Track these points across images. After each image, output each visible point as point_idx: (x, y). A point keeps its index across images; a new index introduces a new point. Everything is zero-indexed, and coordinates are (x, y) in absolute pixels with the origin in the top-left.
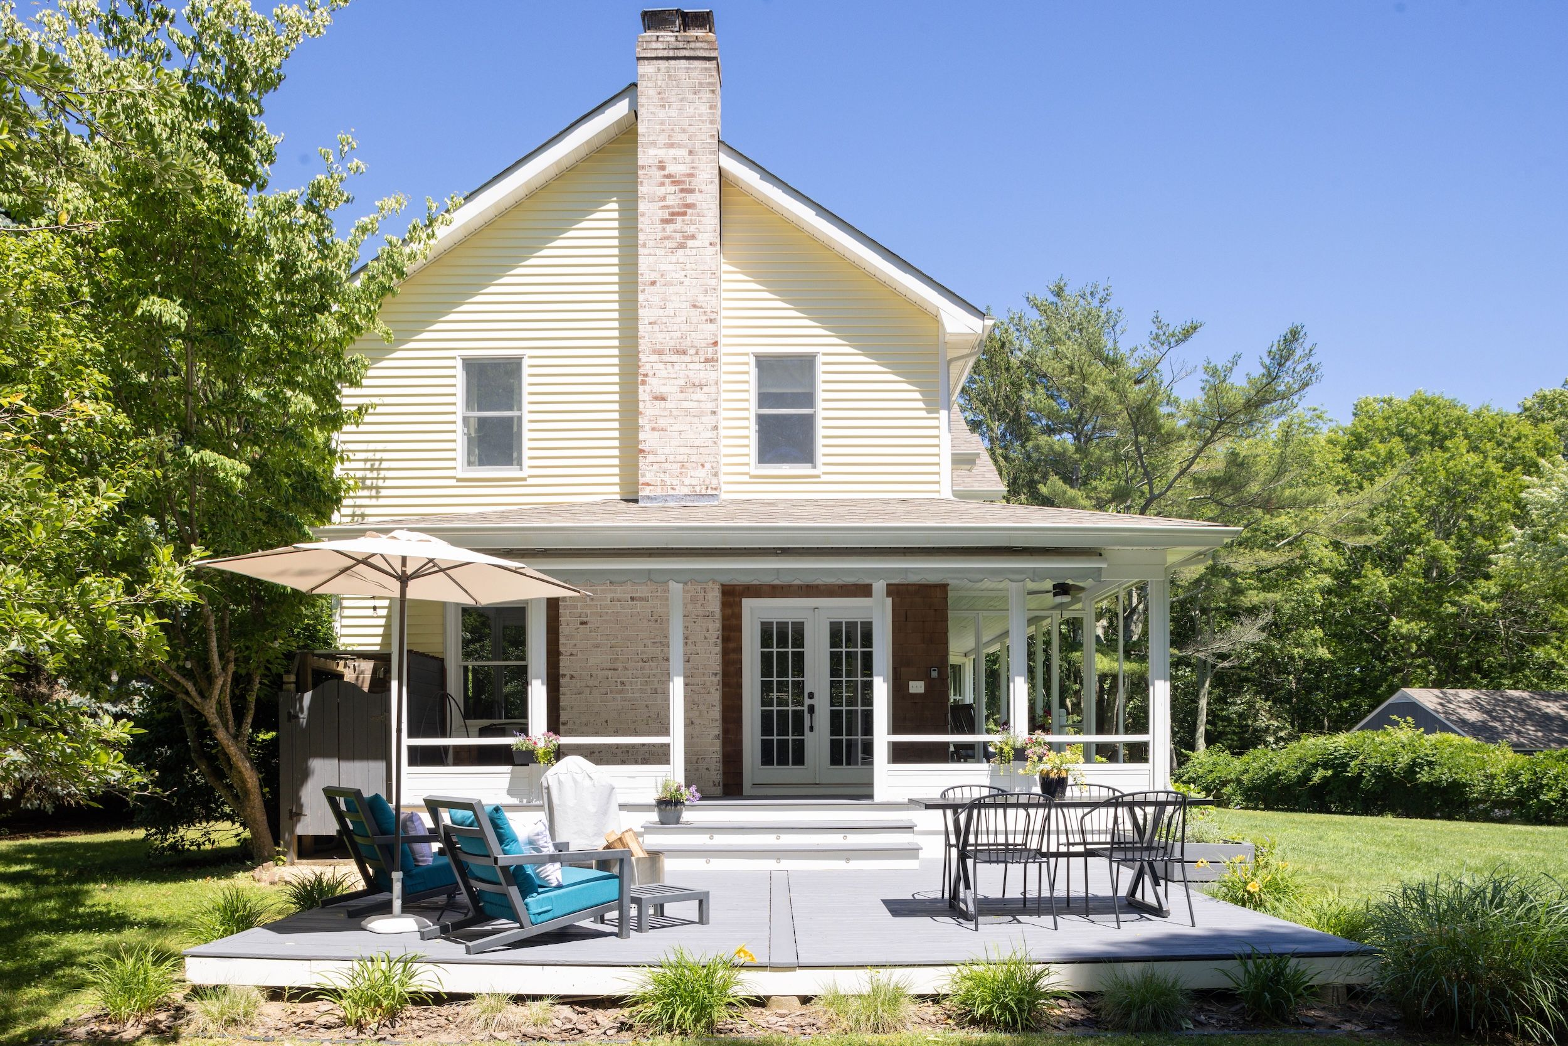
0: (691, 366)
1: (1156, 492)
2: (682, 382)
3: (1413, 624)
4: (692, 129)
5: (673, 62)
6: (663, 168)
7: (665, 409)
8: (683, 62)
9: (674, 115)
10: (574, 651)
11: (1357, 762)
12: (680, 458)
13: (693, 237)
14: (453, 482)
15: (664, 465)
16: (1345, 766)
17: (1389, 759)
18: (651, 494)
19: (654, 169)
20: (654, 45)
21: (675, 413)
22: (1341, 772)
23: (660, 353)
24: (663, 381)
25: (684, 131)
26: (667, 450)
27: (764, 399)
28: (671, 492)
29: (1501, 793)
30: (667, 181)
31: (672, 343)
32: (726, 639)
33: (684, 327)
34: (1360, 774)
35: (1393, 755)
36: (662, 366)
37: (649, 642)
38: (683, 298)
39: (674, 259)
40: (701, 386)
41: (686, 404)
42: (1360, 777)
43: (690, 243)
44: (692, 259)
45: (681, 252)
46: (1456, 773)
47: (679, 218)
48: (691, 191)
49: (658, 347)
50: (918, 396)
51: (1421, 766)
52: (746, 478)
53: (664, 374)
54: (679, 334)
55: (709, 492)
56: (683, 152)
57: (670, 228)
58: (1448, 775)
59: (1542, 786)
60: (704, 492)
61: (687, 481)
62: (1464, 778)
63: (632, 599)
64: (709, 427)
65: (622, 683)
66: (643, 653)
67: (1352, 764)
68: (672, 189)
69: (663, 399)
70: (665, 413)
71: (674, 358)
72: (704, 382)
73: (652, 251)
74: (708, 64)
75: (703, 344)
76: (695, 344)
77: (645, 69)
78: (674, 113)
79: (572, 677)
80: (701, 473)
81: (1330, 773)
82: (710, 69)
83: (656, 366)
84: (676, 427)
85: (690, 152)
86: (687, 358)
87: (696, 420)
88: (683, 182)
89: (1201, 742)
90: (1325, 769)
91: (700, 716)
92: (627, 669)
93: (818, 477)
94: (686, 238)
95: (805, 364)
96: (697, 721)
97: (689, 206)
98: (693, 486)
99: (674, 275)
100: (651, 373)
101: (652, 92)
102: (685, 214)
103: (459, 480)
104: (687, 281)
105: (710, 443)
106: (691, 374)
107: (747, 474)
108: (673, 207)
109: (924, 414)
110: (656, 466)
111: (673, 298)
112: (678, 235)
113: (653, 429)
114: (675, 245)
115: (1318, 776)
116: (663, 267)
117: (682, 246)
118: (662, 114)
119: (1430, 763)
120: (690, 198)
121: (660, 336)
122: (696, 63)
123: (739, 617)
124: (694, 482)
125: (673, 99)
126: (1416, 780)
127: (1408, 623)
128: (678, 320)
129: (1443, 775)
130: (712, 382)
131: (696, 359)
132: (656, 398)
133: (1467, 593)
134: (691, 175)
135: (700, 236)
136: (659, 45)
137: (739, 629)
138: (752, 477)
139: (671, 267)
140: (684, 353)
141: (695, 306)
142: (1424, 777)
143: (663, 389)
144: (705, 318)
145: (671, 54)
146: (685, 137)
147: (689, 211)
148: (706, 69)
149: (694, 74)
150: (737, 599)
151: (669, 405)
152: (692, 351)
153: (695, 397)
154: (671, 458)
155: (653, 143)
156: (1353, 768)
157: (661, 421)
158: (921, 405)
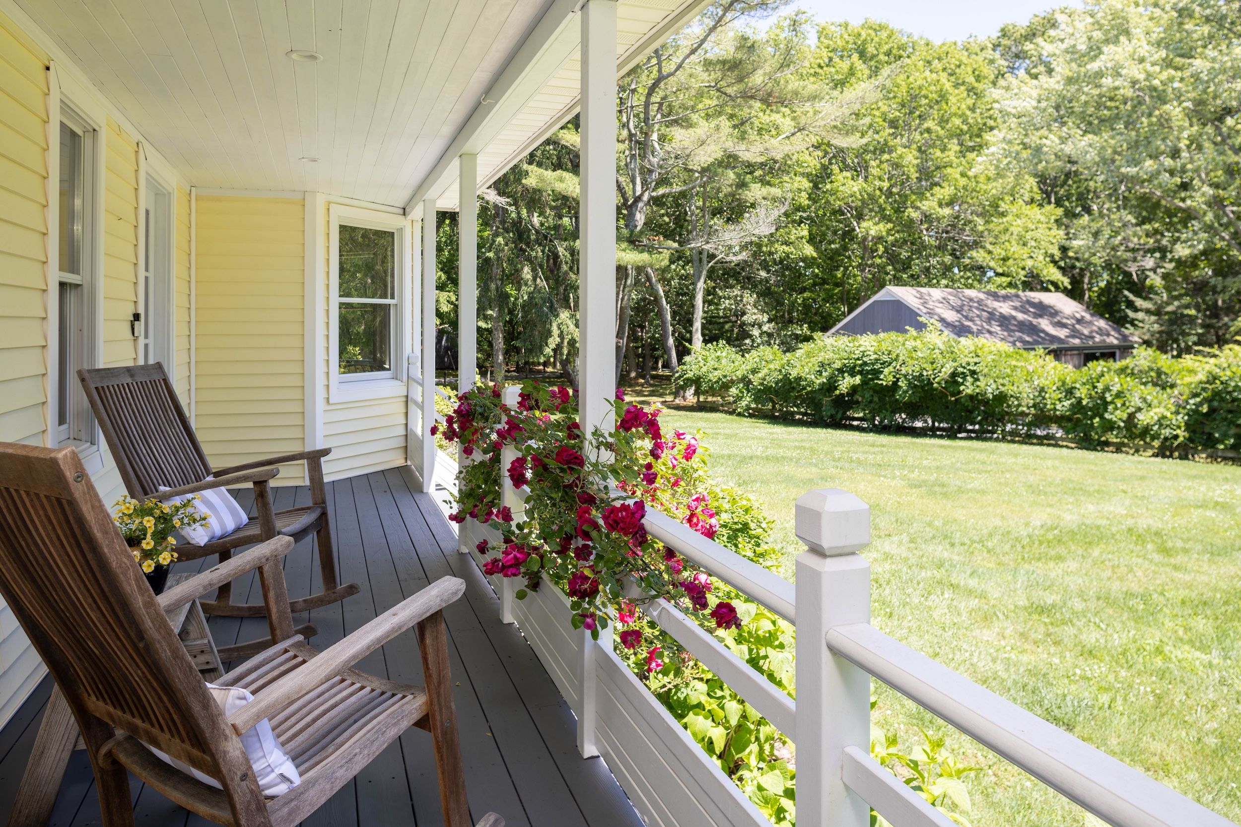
1: (666, 71)
3: (881, 225)
11: (891, 368)
16: (877, 373)
17: (928, 367)
22: (873, 379)
29: (1055, 409)
34: (895, 383)
35: (932, 363)
42: (895, 385)
46: (1003, 385)
51: (964, 376)
58: (994, 386)
59: (1106, 404)
62: (1010, 390)
67: (886, 371)
81: (858, 380)
89: (698, 338)
90: (852, 375)
115: (846, 383)
119: (973, 373)
126: (960, 392)
127: (876, 224)
129: (989, 387)
133: (927, 199)
142: (968, 388)
156: (886, 378)
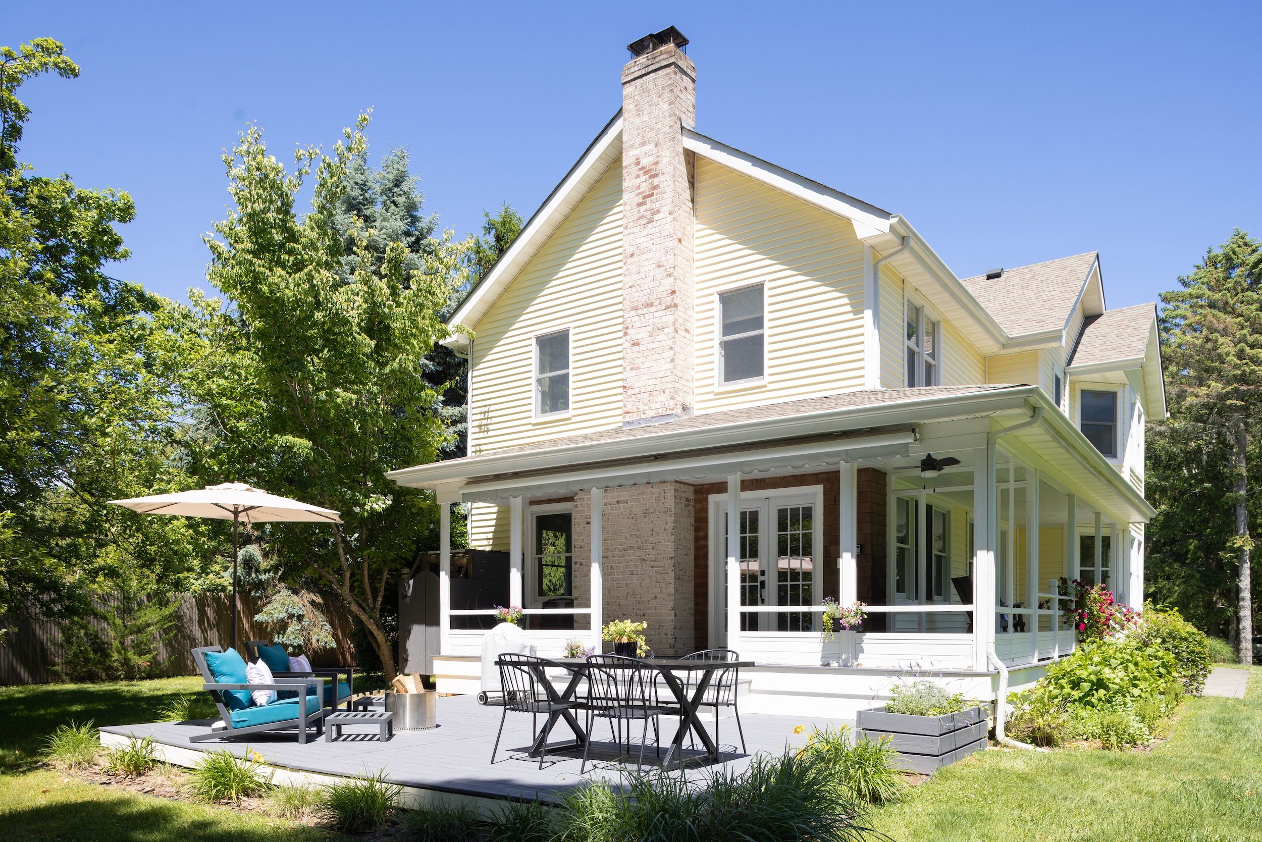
0: (656, 314)
2: (650, 328)
4: (657, 126)
5: (645, 78)
6: (638, 164)
7: (639, 351)
8: (652, 75)
9: (645, 119)
10: (583, 545)
12: (649, 389)
13: (658, 212)
14: (530, 427)
15: (639, 396)
18: (630, 420)
19: (633, 166)
20: (633, 70)
21: (646, 353)
23: (636, 309)
24: (638, 330)
25: (652, 129)
26: (640, 384)
27: (728, 328)
28: (643, 416)
30: (641, 172)
31: (644, 299)
32: (697, 530)
33: (652, 285)
36: (637, 318)
37: (628, 535)
38: (652, 262)
39: (645, 233)
40: (663, 329)
41: (653, 346)
43: (656, 217)
44: (657, 229)
45: (650, 225)
47: (649, 200)
48: (656, 176)
49: (635, 304)
50: (846, 300)
52: (712, 396)
53: (638, 324)
54: (648, 291)
55: (668, 412)
56: (652, 146)
57: (643, 208)
60: (664, 413)
61: (654, 406)
63: (618, 502)
64: (668, 360)
65: (611, 567)
66: (625, 543)
68: (643, 178)
69: (638, 344)
70: (640, 355)
71: (645, 310)
72: (665, 325)
73: (631, 231)
74: (668, 70)
75: (664, 294)
76: (659, 296)
77: (628, 90)
78: (645, 118)
79: (581, 564)
80: (663, 398)
82: (669, 73)
83: (634, 319)
84: (646, 365)
85: (656, 145)
86: (653, 309)
87: (659, 356)
88: (651, 170)
91: (661, 591)
92: (614, 556)
93: (765, 386)
94: (653, 214)
95: (755, 293)
96: (659, 596)
97: (655, 188)
98: (657, 409)
99: (645, 245)
100: (630, 326)
101: (632, 107)
102: (652, 195)
103: (534, 425)
104: (654, 248)
105: (669, 373)
106: (656, 320)
107: (712, 392)
108: (644, 192)
109: (851, 316)
110: (633, 397)
111: (645, 263)
112: (648, 213)
113: (632, 369)
114: (646, 221)
116: (638, 241)
117: (651, 221)
118: (638, 121)
120: (656, 181)
121: (636, 295)
122: (661, 72)
123: (706, 510)
124: (658, 406)
125: (645, 107)
128: (648, 280)
130: (670, 324)
131: (659, 308)
132: (633, 345)
134: (657, 163)
135: (662, 210)
136: (636, 68)
137: (706, 520)
138: (717, 394)
139: (644, 239)
140: (652, 305)
141: (659, 266)
143: (638, 337)
144: (665, 274)
145: (644, 72)
146: (652, 134)
147: (655, 192)
148: (667, 74)
149: (659, 82)
150: (705, 496)
151: (642, 348)
152: (657, 303)
153: (658, 338)
154: (643, 390)
155: (632, 146)
157: (637, 361)
158: (849, 308)
